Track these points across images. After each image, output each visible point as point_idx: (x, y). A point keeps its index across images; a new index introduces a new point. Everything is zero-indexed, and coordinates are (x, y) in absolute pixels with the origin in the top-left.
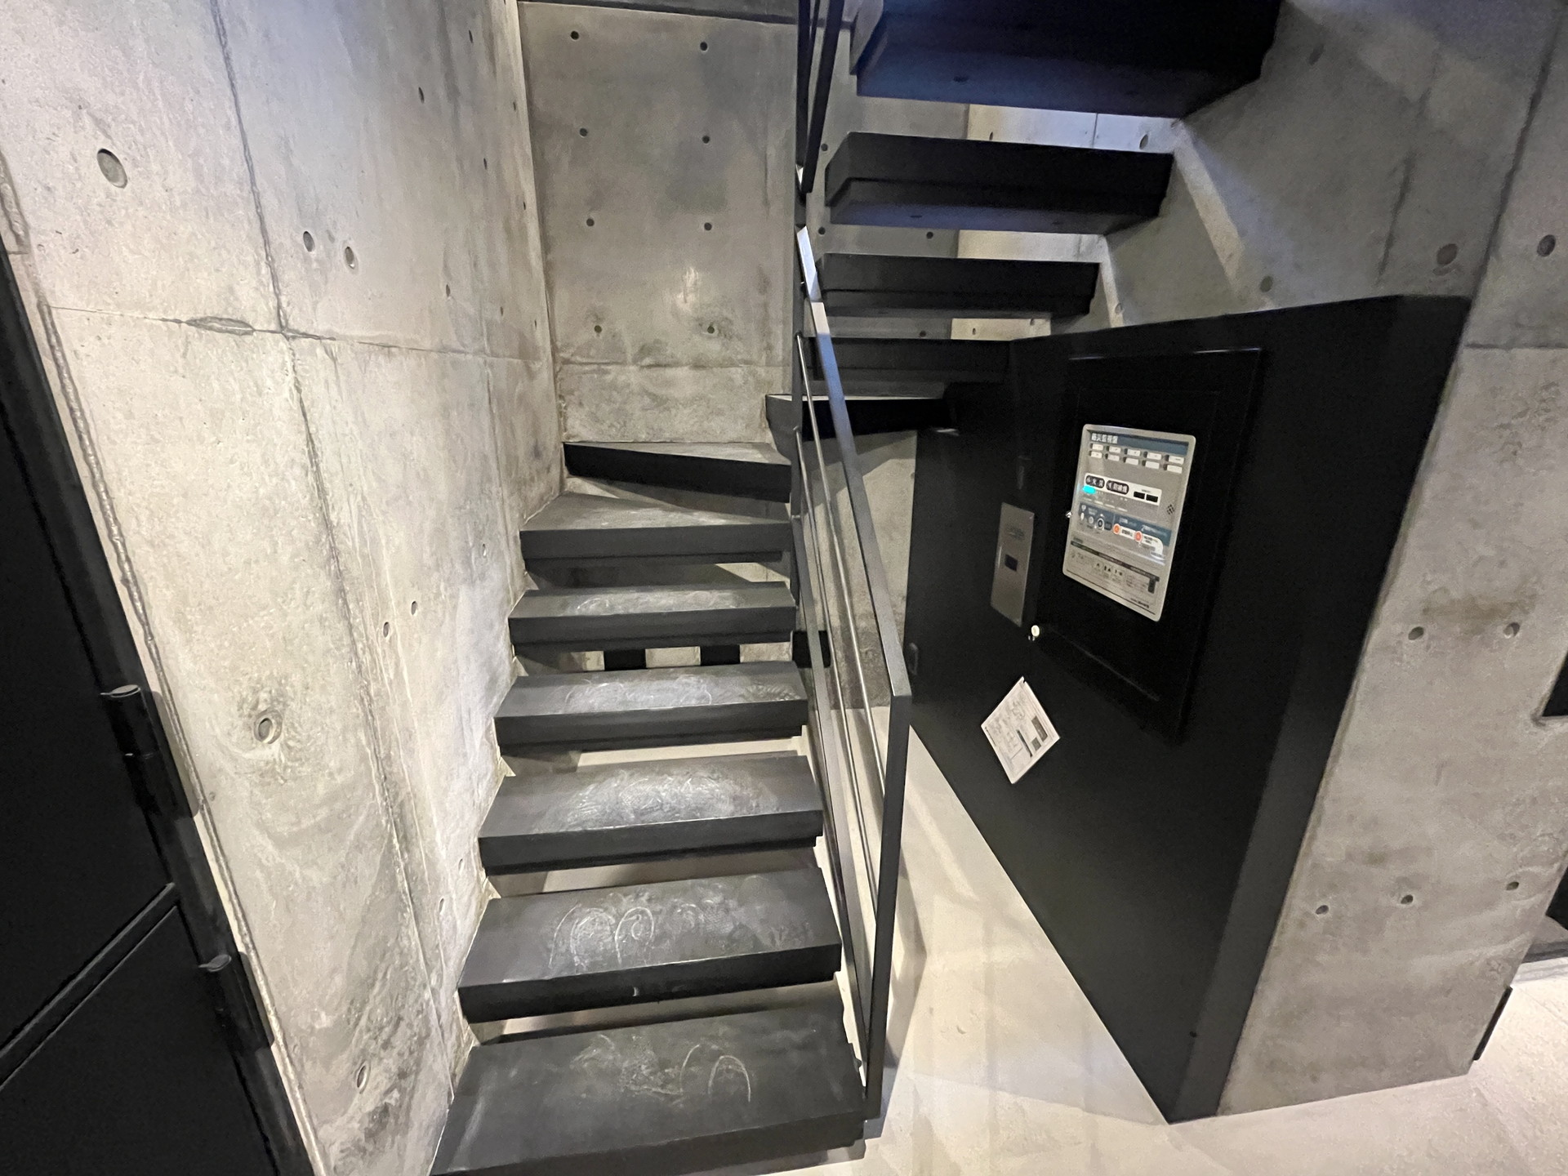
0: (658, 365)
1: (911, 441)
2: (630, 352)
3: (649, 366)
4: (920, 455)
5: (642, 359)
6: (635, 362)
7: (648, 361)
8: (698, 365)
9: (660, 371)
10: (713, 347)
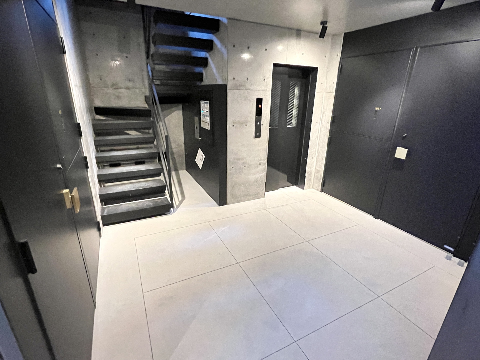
0: (117, 88)
1: (181, 107)
2: (110, 85)
3: (115, 89)
4: (183, 110)
5: (113, 86)
6: (111, 87)
7: (114, 87)
8: (127, 88)
9: (117, 90)
10: (130, 84)
